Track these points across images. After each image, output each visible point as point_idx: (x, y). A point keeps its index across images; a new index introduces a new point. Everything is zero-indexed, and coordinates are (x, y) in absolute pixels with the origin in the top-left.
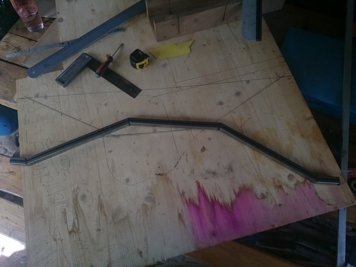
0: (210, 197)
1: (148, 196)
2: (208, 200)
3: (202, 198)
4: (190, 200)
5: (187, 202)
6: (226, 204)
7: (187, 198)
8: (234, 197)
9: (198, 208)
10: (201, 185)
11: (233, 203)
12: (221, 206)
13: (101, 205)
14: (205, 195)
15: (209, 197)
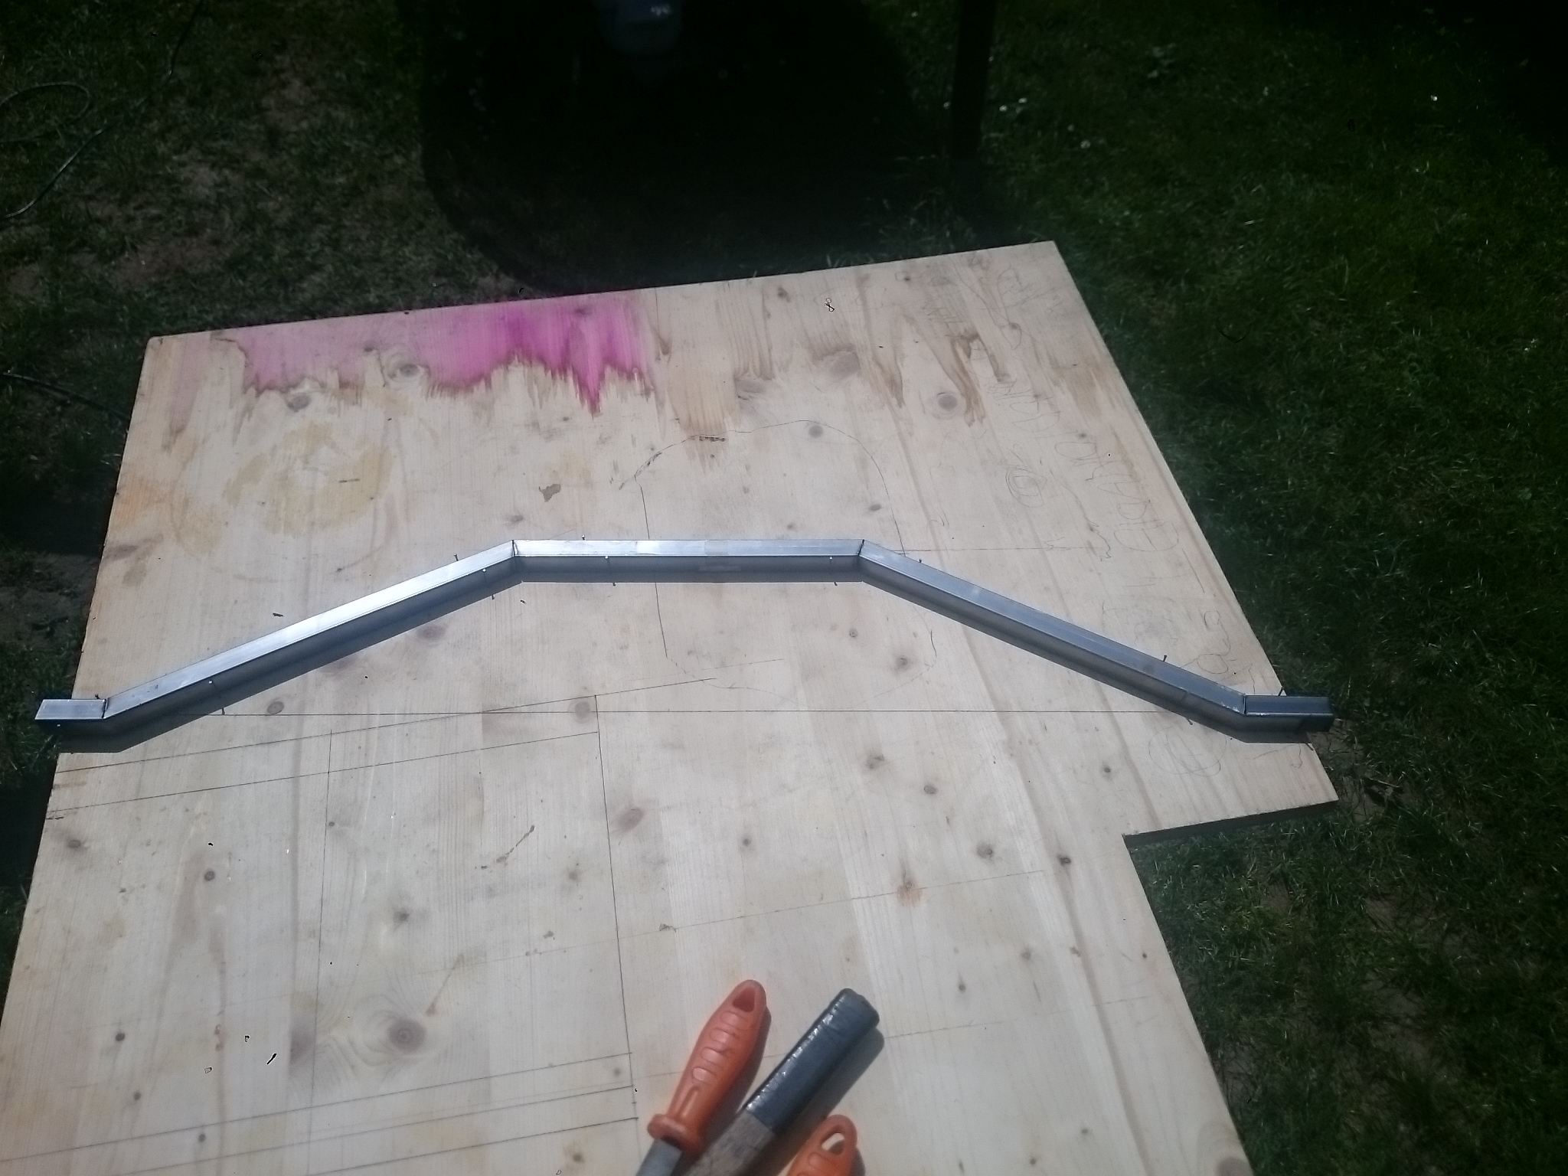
0: (565, 380)
1: (752, 395)
2: (575, 372)
3: (592, 379)
4: (630, 377)
5: (641, 375)
6: (526, 361)
7: (637, 383)
8: (497, 376)
9: (611, 359)
10: (586, 407)
11: (506, 361)
12: (542, 360)
13: (895, 385)
14: (582, 384)
15: (571, 379)
